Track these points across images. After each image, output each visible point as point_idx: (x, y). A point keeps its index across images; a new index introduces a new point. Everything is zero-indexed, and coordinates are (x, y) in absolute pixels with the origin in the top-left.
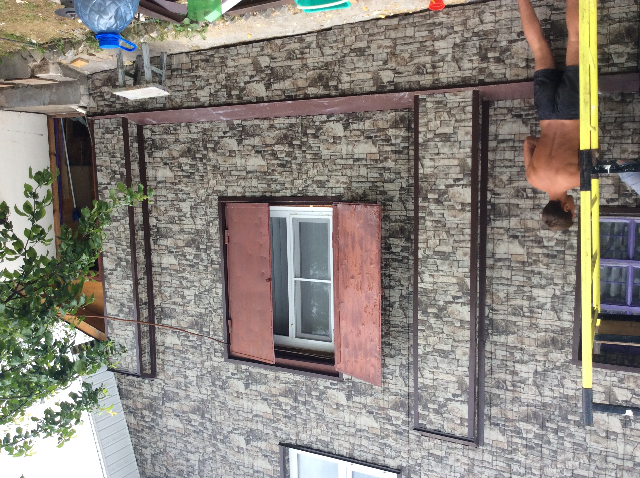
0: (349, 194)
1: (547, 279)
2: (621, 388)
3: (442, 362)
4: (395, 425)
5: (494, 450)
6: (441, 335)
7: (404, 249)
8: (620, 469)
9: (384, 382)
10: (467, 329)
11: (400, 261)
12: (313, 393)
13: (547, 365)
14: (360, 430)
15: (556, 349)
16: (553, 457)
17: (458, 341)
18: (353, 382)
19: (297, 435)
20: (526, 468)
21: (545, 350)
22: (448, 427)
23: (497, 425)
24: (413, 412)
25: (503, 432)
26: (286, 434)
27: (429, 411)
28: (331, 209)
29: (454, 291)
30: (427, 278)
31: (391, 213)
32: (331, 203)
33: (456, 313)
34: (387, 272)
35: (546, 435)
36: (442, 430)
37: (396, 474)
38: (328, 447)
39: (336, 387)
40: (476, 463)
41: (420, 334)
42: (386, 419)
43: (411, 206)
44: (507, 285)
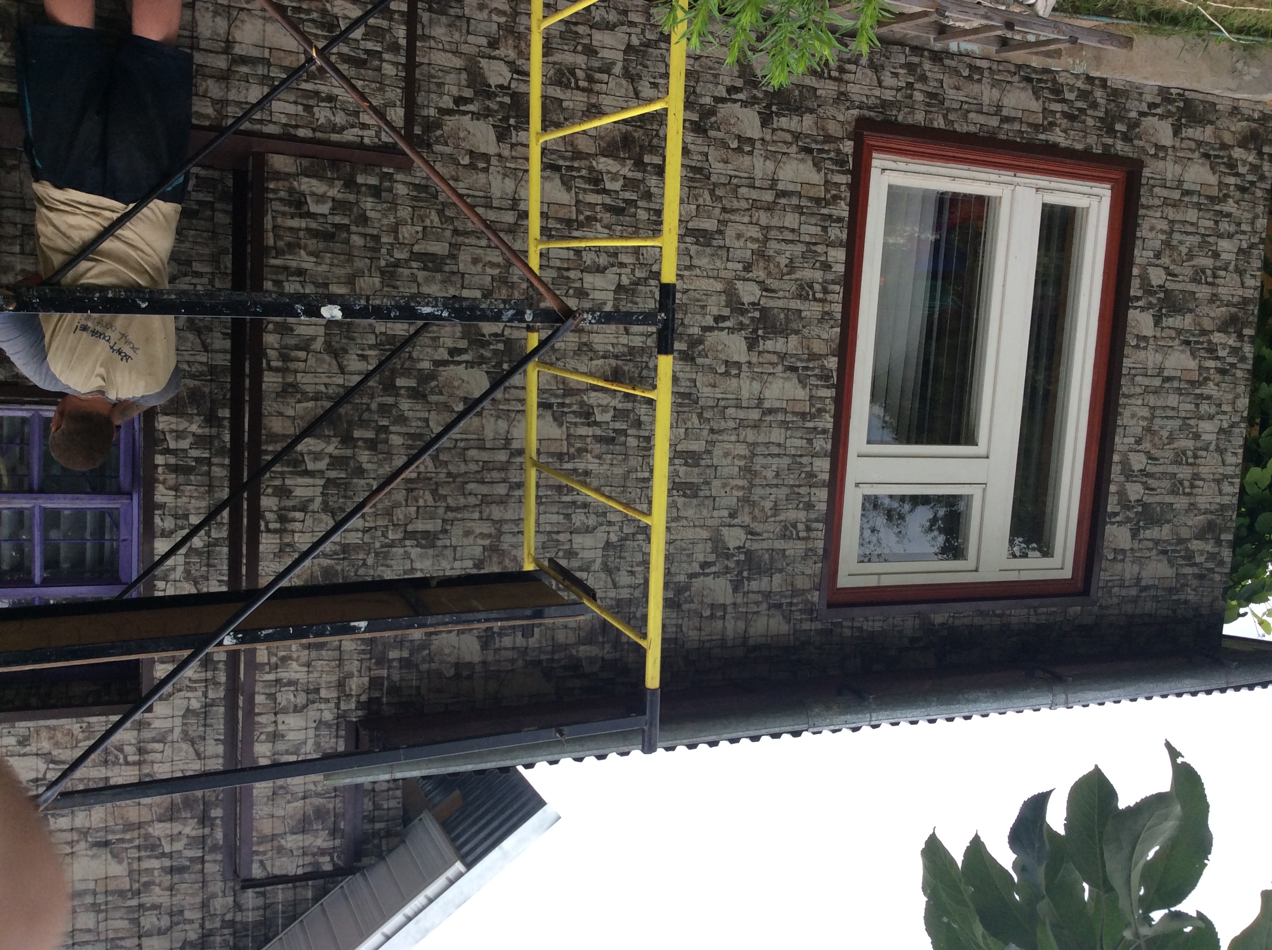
2: (25, 755)
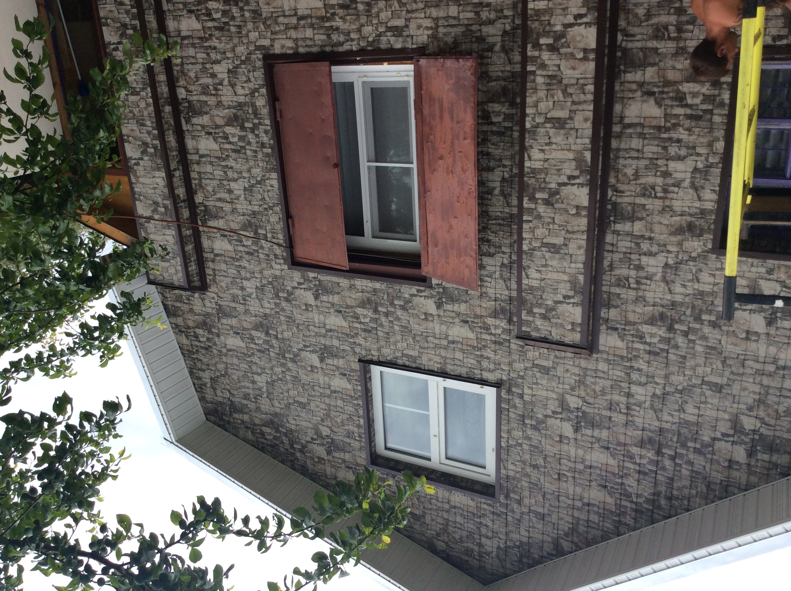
0: (436, 44)
1: (688, 147)
2: (769, 280)
3: (552, 258)
4: (494, 335)
5: (611, 357)
6: (551, 226)
7: (508, 117)
8: (759, 374)
9: (481, 286)
10: (585, 216)
11: (501, 134)
12: (396, 302)
13: (680, 257)
14: (453, 342)
15: (692, 237)
16: (681, 363)
17: (573, 232)
18: (444, 288)
19: (379, 350)
20: (647, 376)
21: (679, 238)
22: (557, 334)
23: (616, 329)
24: (515, 319)
25: (622, 337)
26: (366, 350)
27: (534, 317)
28: (411, 67)
29: (569, 169)
30: (536, 154)
31: (491, 68)
32: (411, 59)
33: (571, 197)
34: (485, 149)
35: (674, 338)
36: (550, 337)
37: (495, 389)
38: (415, 363)
39: (424, 294)
40: (588, 373)
41: (525, 226)
42: (484, 328)
43: (517, 58)
44: (637, 158)
